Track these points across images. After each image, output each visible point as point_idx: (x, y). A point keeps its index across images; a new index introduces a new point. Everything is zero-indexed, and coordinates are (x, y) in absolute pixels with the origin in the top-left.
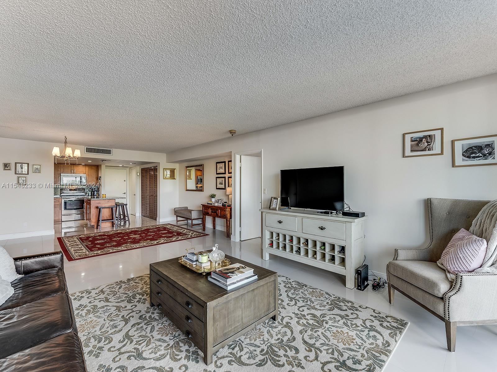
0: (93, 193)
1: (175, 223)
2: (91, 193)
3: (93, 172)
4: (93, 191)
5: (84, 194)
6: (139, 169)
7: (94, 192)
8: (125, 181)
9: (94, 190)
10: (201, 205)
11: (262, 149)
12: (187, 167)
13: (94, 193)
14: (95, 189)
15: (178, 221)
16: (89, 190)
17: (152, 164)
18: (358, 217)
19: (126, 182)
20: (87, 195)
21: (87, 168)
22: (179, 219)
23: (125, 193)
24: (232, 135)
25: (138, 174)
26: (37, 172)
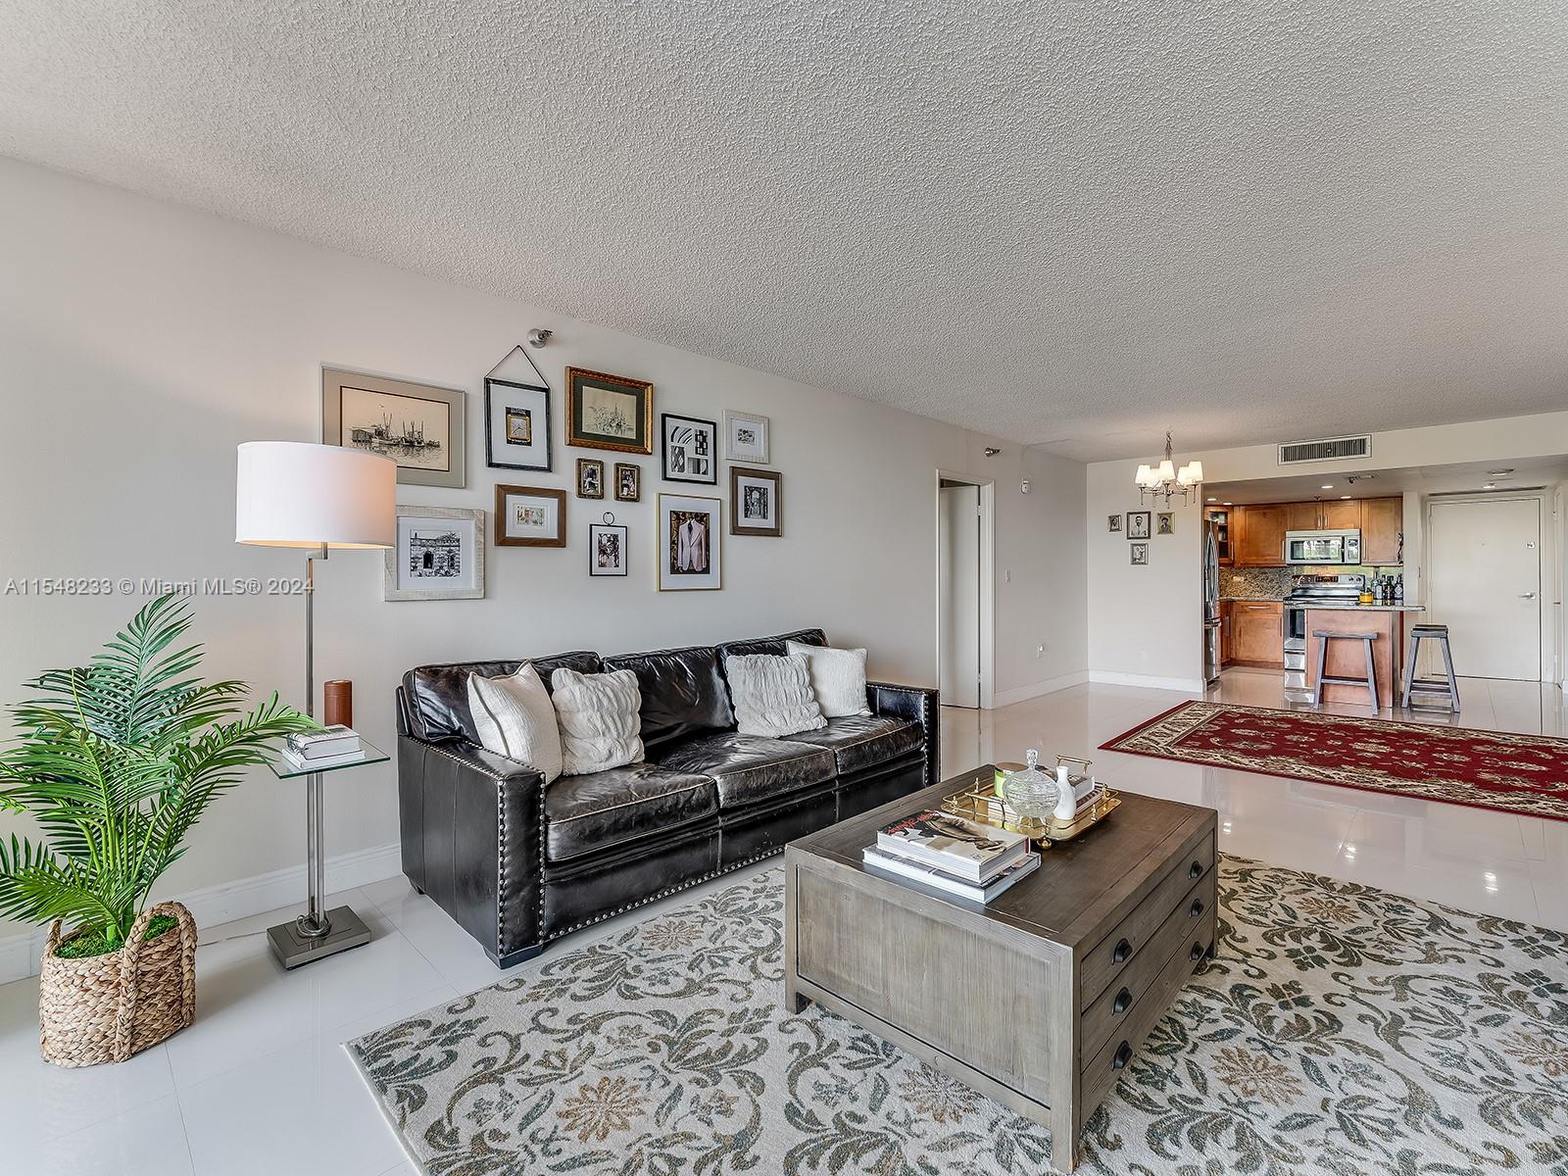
26: (1166, 529)
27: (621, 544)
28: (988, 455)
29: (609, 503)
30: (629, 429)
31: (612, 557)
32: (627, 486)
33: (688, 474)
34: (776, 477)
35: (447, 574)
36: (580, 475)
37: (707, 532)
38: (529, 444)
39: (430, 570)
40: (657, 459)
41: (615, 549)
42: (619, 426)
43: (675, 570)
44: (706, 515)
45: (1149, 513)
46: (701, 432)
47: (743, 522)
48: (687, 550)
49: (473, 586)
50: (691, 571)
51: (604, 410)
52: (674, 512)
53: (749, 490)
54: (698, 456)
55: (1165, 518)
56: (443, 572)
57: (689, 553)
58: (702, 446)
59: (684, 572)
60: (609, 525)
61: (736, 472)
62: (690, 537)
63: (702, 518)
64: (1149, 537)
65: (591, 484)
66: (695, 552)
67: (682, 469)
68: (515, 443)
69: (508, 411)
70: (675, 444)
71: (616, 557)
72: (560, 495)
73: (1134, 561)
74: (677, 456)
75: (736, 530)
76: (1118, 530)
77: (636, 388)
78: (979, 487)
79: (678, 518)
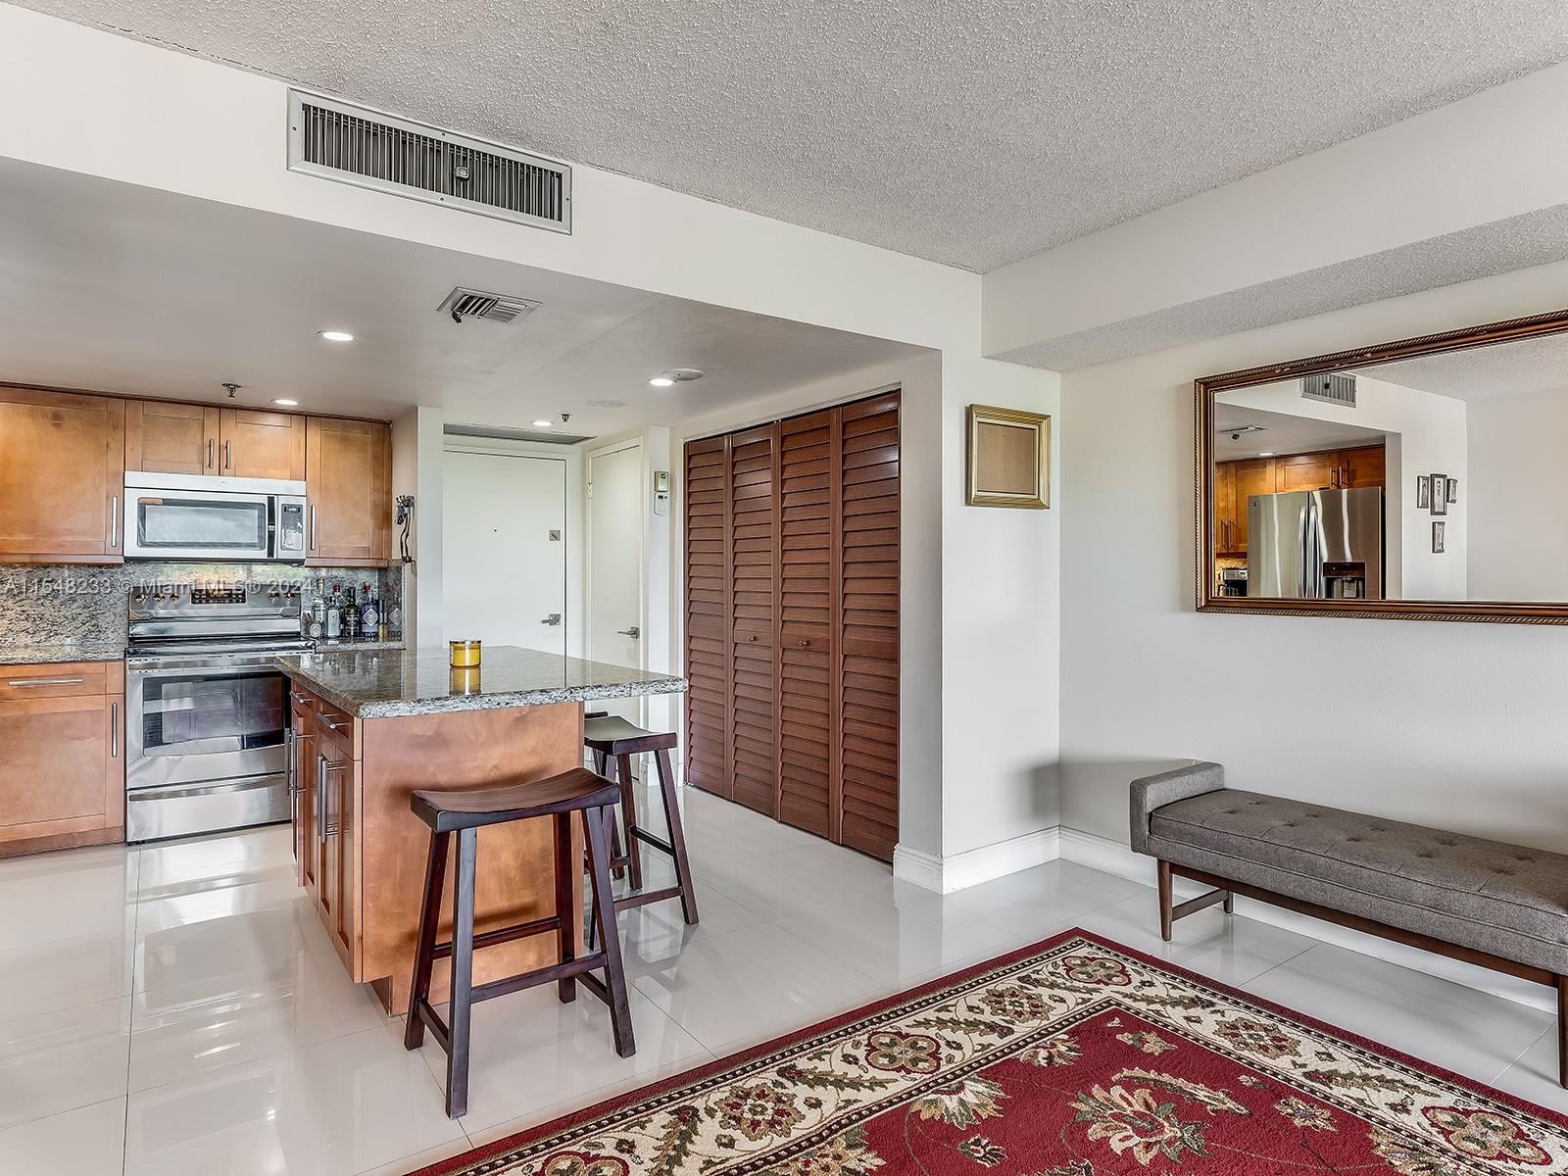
0: (352, 619)
2: (343, 620)
3: (351, 466)
4: (354, 605)
5: (294, 625)
7: (360, 612)
8: (555, 536)
9: (358, 601)
13: (360, 623)
14: (366, 589)
16: (328, 600)
20: (315, 631)
21: (315, 437)
23: (554, 620)
25: (662, 485)
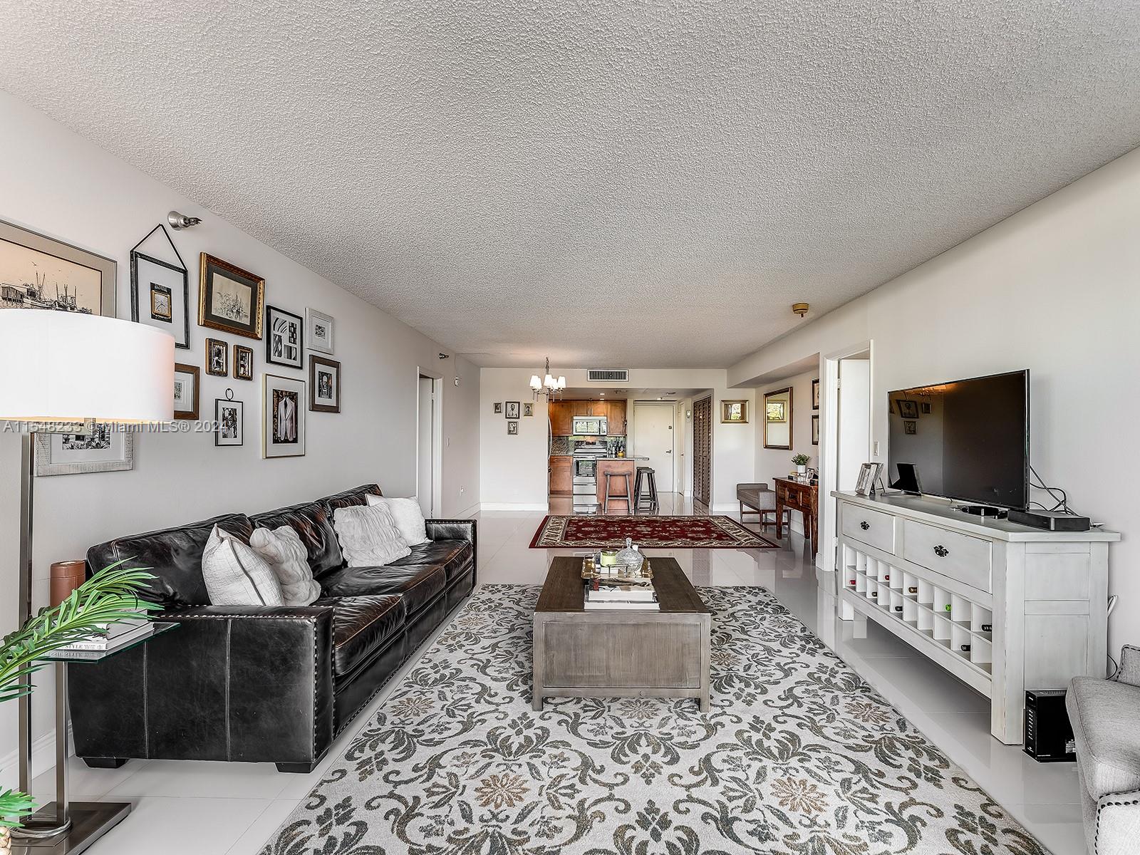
1: (737, 518)
3: (617, 413)
6: (689, 403)
8: (670, 428)
10: (774, 479)
11: (872, 341)
12: (767, 395)
15: (744, 513)
17: (704, 393)
18: (1047, 528)
19: (672, 430)
21: (610, 406)
22: (746, 508)
23: (670, 452)
24: (802, 316)
25: (689, 414)
26: (528, 414)
27: (239, 417)
28: (441, 358)
29: (230, 381)
30: (246, 316)
31: (232, 429)
32: (243, 366)
33: (284, 359)
34: (336, 365)
35: (98, 446)
36: (210, 353)
37: (296, 407)
38: (170, 321)
39: (83, 443)
40: (263, 344)
41: (234, 421)
42: (238, 312)
43: (276, 441)
44: (296, 394)
45: (519, 403)
46: (293, 324)
47: (319, 401)
48: (283, 422)
49: (123, 458)
50: (286, 441)
51: (230, 295)
52: (275, 390)
53: (322, 374)
54: (291, 345)
55: (528, 406)
56: (94, 444)
57: (285, 425)
58: (293, 337)
59: (282, 442)
60: (230, 400)
61: (314, 360)
62: (285, 412)
63: (293, 397)
64: (519, 418)
65: (218, 362)
66: (289, 425)
67: (280, 355)
68: (158, 319)
69: (153, 286)
70: (276, 333)
71: (235, 428)
72: (194, 370)
73: (510, 432)
74: (277, 344)
75: (315, 408)
76: (500, 412)
77: (252, 280)
78: (433, 379)
79: (278, 396)
